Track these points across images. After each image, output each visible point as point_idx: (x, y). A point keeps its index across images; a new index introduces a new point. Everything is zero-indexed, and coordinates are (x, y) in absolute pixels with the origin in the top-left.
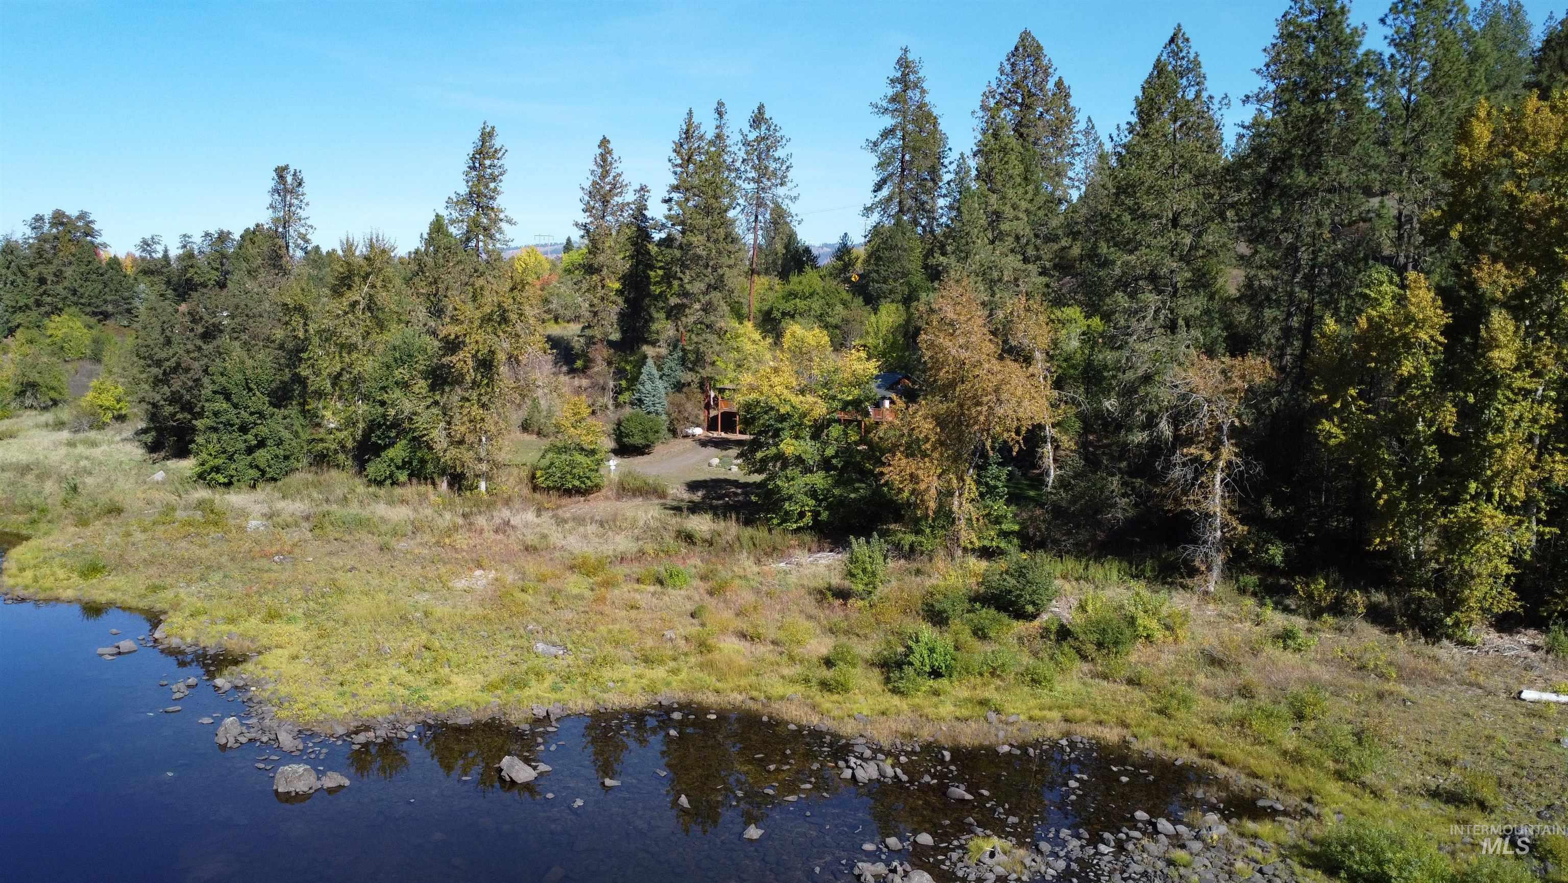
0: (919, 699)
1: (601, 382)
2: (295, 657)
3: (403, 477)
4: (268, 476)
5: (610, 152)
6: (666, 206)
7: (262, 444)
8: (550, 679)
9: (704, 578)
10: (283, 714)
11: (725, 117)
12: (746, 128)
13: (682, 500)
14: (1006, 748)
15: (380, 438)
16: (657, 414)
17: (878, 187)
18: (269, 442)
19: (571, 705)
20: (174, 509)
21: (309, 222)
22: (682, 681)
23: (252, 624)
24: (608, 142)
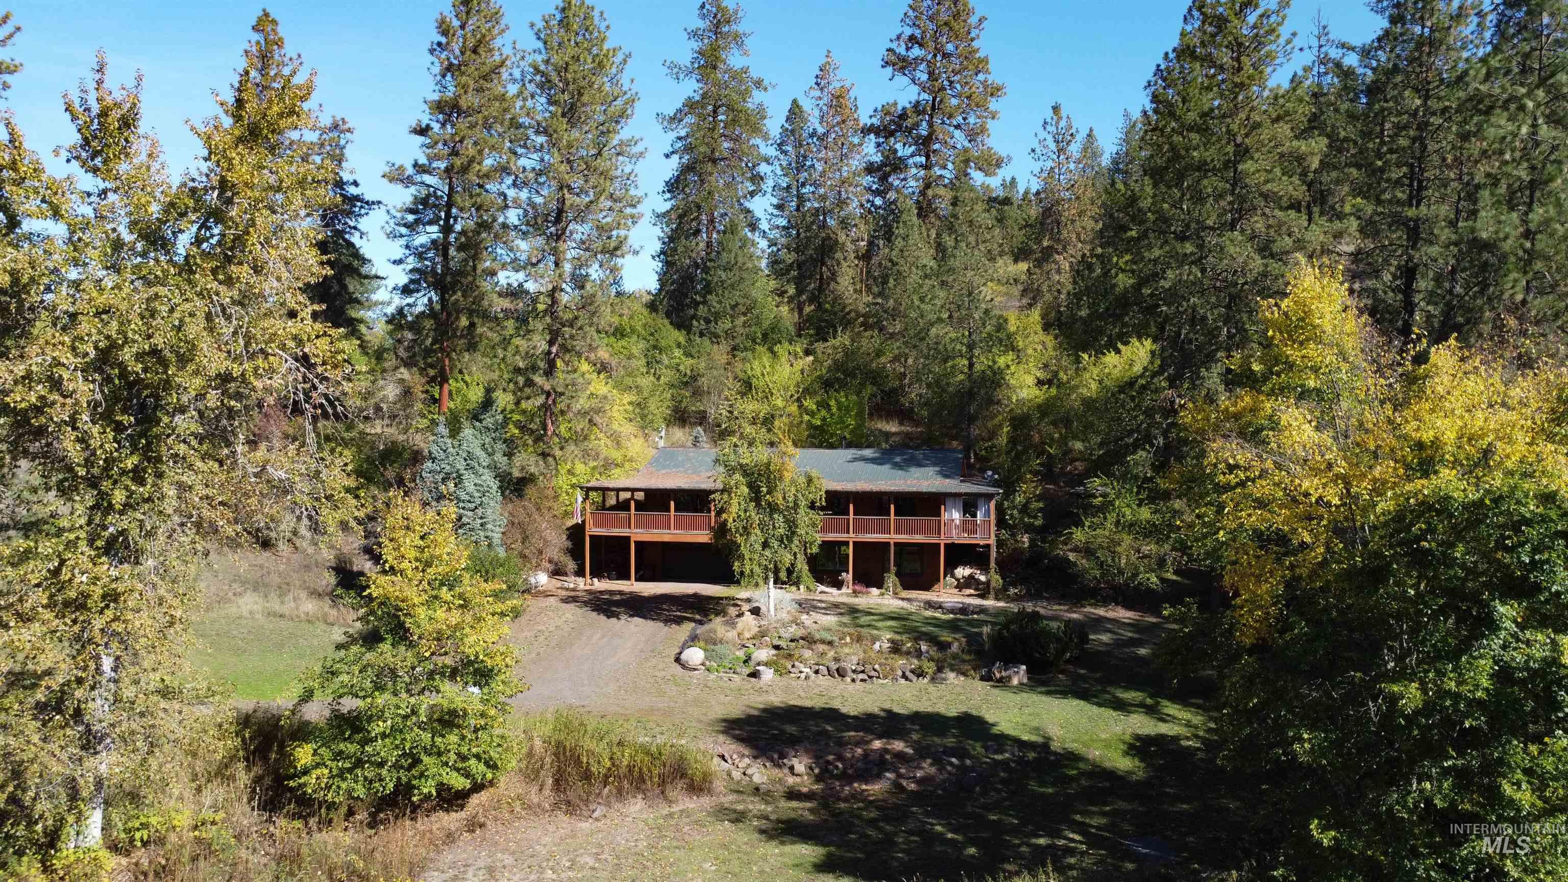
5: (280, 41)
24: (274, 20)
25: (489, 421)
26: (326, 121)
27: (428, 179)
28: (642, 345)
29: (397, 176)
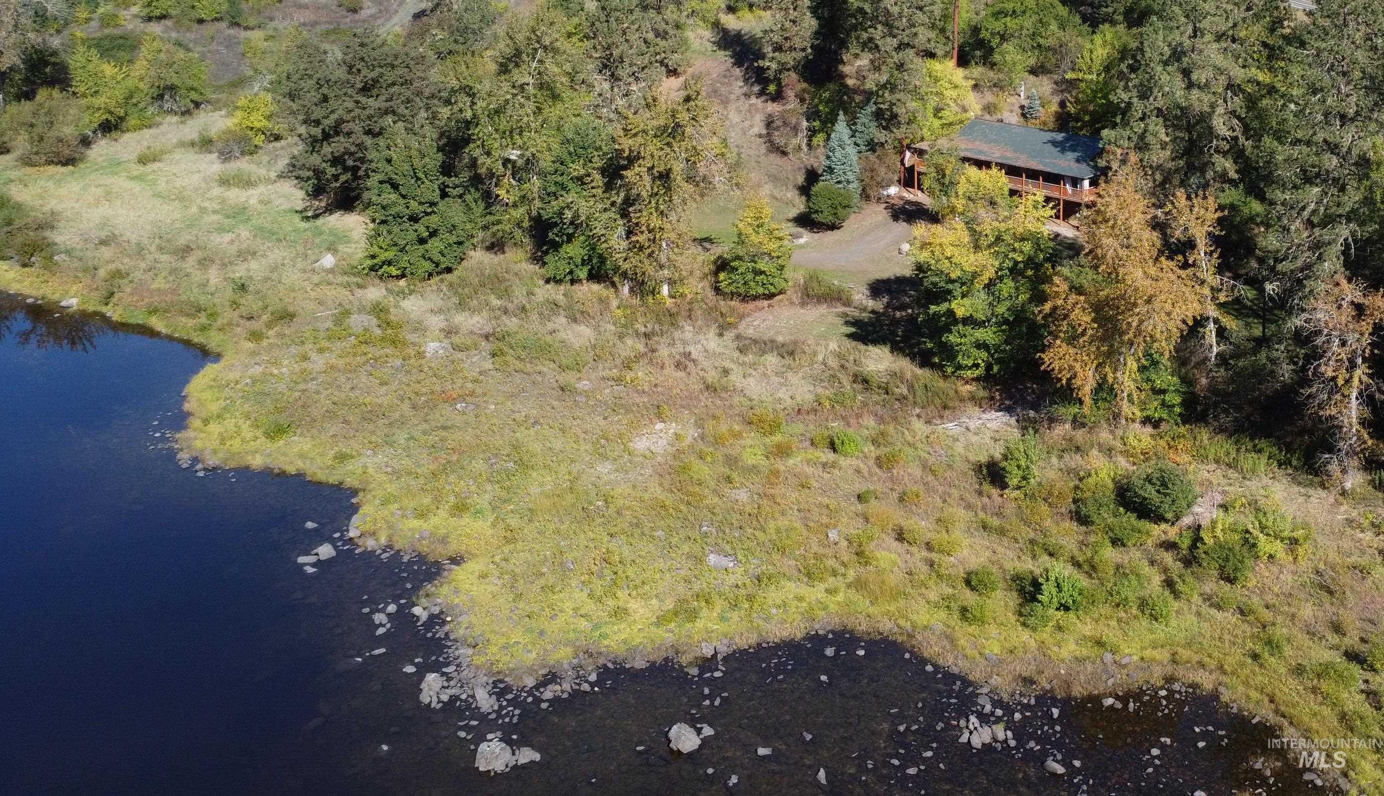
0: (1046, 634)
1: (794, 121)
2: (483, 576)
3: (583, 275)
4: (443, 266)
7: (433, 234)
8: (719, 605)
9: (875, 442)
10: (479, 660)
13: (864, 309)
14: (1110, 701)
15: (557, 235)
16: (848, 182)
19: (737, 640)
20: (347, 313)
22: (839, 603)
23: (439, 521)
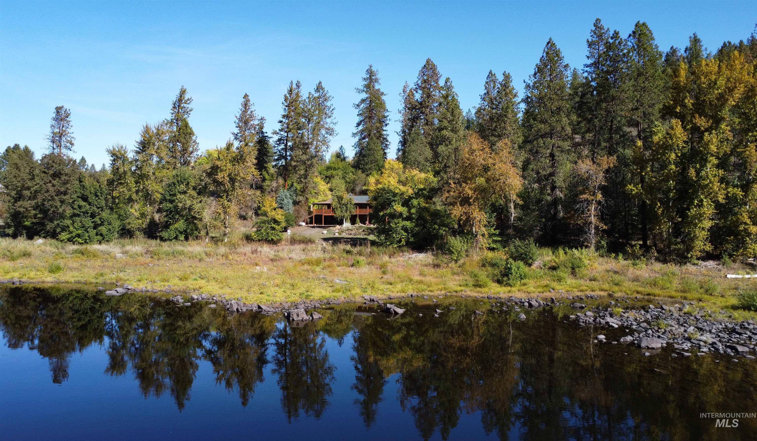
3: (182, 238)
5: (249, 101)
6: (280, 124)
7: (102, 224)
11: (301, 88)
12: (313, 92)
17: (358, 125)
18: (106, 223)
21: (72, 135)
24: (248, 96)
25: (292, 189)
26: (260, 118)
27: (282, 133)
28: (342, 172)
29: (275, 133)
